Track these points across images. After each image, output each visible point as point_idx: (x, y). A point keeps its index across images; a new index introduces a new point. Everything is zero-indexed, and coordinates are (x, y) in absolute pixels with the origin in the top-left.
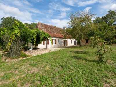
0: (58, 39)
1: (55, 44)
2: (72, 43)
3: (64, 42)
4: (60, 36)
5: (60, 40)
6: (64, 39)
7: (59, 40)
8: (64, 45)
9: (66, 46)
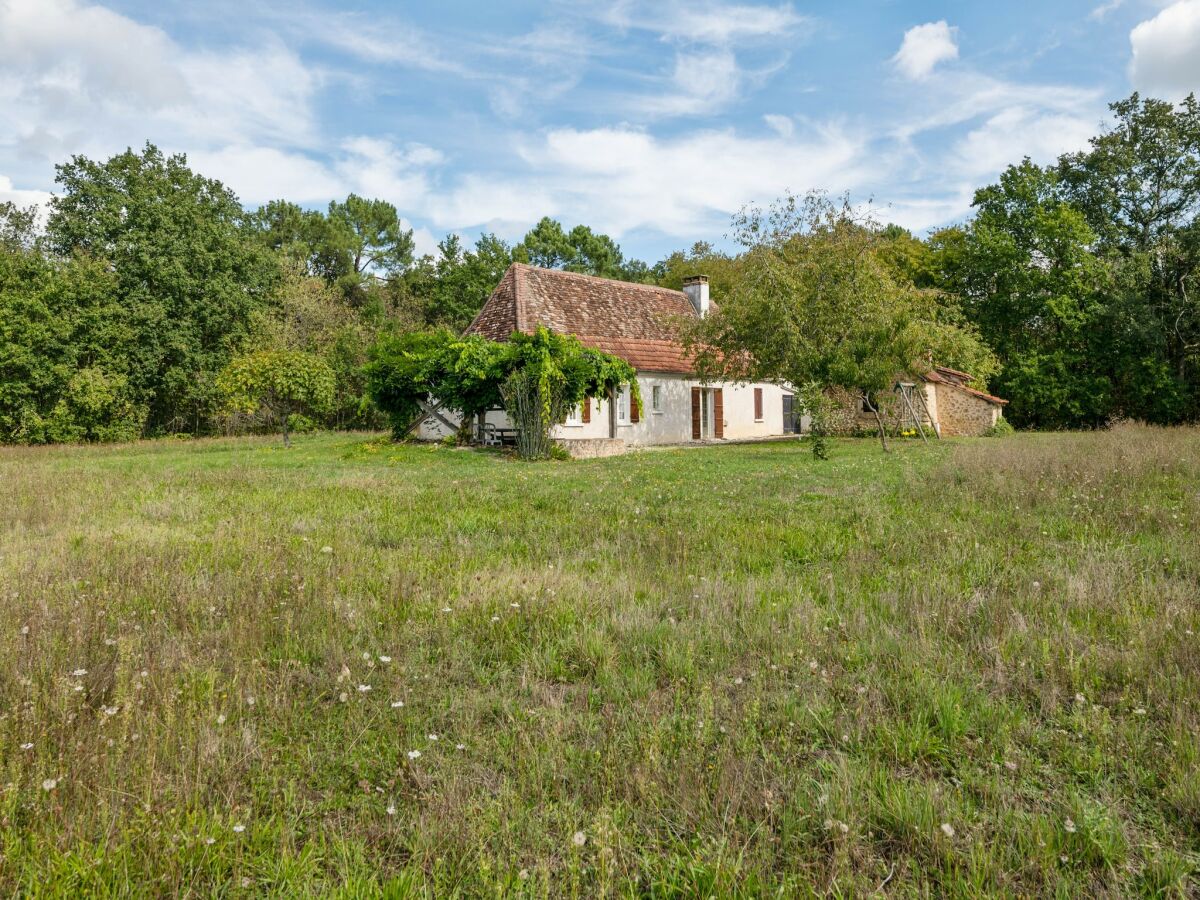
0: (650, 380)
1: (627, 420)
2: (759, 413)
3: (695, 409)
4: (666, 361)
5: (663, 389)
6: (696, 384)
7: (656, 389)
8: (696, 434)
9: (708, 434)
